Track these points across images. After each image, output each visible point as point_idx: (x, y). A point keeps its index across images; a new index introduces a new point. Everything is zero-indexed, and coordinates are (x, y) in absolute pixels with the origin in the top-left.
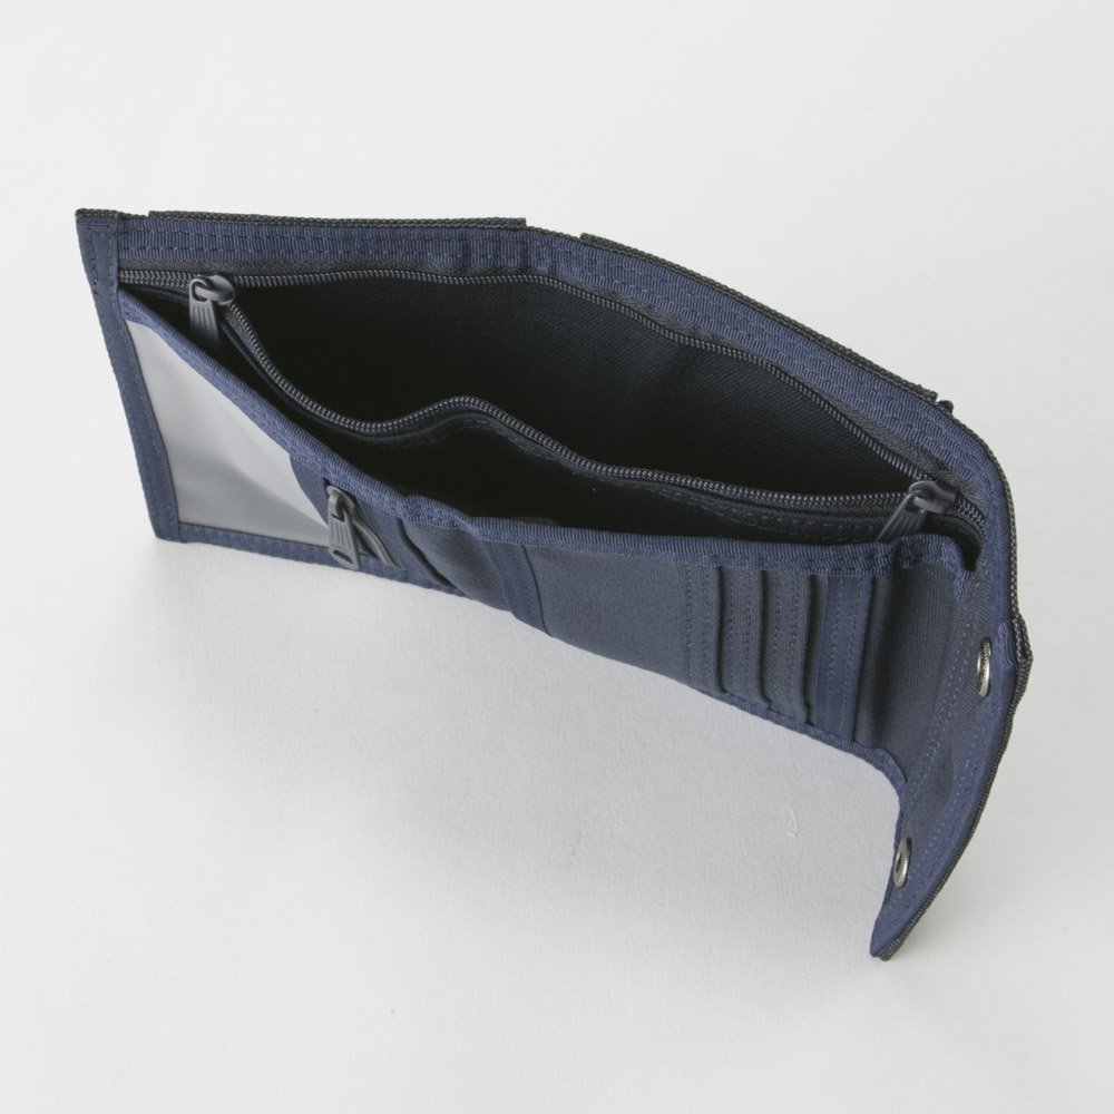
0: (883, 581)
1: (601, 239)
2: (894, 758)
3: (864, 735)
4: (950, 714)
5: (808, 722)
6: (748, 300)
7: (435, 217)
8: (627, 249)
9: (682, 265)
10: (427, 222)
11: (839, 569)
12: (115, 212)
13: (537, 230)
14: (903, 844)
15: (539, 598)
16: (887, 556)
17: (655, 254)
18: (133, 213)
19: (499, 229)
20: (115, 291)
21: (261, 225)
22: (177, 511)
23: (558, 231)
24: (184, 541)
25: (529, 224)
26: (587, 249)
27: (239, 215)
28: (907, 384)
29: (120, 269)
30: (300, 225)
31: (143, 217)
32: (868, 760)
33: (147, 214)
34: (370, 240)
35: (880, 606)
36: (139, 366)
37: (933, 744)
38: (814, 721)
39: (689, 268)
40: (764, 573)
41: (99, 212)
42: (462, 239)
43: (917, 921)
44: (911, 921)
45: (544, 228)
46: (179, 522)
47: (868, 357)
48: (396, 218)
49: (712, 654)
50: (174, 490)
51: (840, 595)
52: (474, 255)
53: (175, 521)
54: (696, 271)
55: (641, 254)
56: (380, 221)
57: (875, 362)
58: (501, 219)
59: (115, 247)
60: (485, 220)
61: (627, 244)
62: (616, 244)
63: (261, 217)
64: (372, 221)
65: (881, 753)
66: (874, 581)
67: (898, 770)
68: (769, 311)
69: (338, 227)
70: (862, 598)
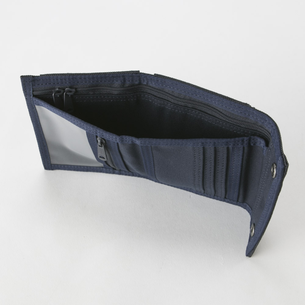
0: (246, 148)
1: (159, 75)
2: (248, 205)
3: (241, 199)
4: (263, 188)
5: (225, 198)
6: (199, 87)
7: (116, 71)
8: (166, 77)
9: (181, 80)
10: (114, 72)
11: (235, 145)
12: (31, 76)
13: (143, 73)
14: (253, 225)
15: (154, 165)
16: (247, 140)
17: (174, 78)
18: (36, 75)
19: (133, 73)
20: (32, 97)
21: (70, 76)
22: (50, 161)
23: (148, 73)
24: (52, 169)
25: (140, 72)
26: (156, 78)
27: (64, 74)
28: (243, 103)
29: (33, 91)
30: (80, 75)
31: (38, 76)
32: (242, 207)
33: (39, 75)
34: (99, 78)
35: (245, 155)
36: (39, 119)
37: (258, 198)
38: (227, 197)
39: (183, 81)
40: (215, 147)
41: (27, 76)
42: (123, 76)
43: (258, 245)
44: (256, 245)
45: (144, 73)
46: (51, 164)
47: (232, 98)
48: (105, 72)
49: (201, 175)
50: (49, 155)
51: (235, 153)
52: (126, 81)
53: (50, 164)
54: (185, 81)
55: (170, 78)
56: (101, 73)
57: (234, 99)
58: (133, 71)
59: (31, 85)
60: (129, 71)
61: (166, 76)
62: (163, 76)
63: (70, 74)
64: (99, 73)
65: (245, 204)
66: (244, 148)
67: (250, 208)
68: (205, 89)
69: (90, 75)
70: (241, 153)
